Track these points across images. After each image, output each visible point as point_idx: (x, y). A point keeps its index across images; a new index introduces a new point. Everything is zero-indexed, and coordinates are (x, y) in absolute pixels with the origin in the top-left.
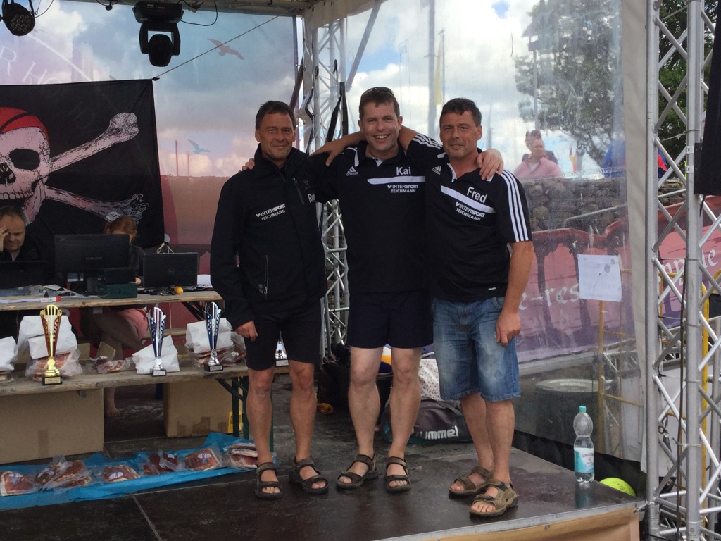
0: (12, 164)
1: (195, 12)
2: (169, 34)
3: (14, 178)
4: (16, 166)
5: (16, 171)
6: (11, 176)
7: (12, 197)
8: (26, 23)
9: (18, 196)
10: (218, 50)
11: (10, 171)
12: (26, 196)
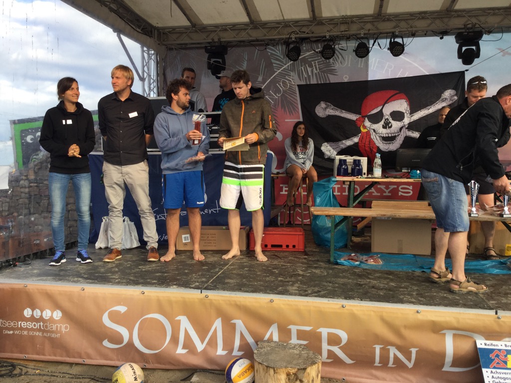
0: (391, 119)
1: (489, 35)
2: (474, 48)
3: (391, 126)
4: (392, 120)
5: (393, 122)
6: (390, 125)
7: (390, 135)
8: (400, 50)
9: (393, 135)
10: (501, 53)
11: (390, 122)
12: (396, 135)
